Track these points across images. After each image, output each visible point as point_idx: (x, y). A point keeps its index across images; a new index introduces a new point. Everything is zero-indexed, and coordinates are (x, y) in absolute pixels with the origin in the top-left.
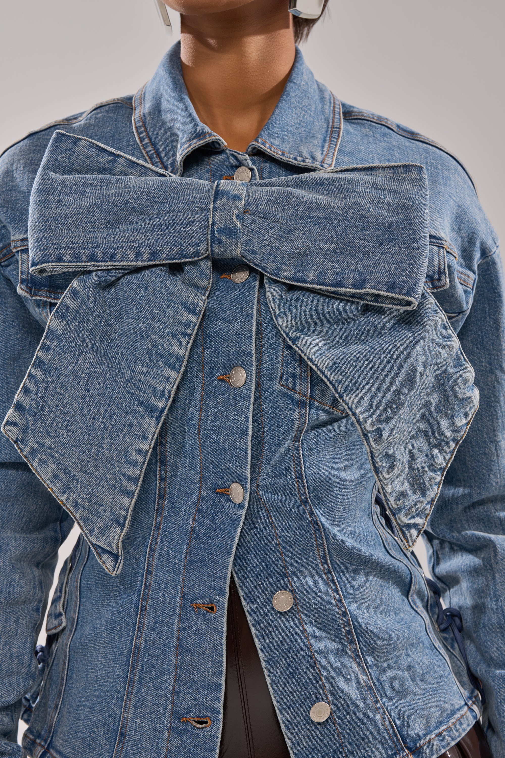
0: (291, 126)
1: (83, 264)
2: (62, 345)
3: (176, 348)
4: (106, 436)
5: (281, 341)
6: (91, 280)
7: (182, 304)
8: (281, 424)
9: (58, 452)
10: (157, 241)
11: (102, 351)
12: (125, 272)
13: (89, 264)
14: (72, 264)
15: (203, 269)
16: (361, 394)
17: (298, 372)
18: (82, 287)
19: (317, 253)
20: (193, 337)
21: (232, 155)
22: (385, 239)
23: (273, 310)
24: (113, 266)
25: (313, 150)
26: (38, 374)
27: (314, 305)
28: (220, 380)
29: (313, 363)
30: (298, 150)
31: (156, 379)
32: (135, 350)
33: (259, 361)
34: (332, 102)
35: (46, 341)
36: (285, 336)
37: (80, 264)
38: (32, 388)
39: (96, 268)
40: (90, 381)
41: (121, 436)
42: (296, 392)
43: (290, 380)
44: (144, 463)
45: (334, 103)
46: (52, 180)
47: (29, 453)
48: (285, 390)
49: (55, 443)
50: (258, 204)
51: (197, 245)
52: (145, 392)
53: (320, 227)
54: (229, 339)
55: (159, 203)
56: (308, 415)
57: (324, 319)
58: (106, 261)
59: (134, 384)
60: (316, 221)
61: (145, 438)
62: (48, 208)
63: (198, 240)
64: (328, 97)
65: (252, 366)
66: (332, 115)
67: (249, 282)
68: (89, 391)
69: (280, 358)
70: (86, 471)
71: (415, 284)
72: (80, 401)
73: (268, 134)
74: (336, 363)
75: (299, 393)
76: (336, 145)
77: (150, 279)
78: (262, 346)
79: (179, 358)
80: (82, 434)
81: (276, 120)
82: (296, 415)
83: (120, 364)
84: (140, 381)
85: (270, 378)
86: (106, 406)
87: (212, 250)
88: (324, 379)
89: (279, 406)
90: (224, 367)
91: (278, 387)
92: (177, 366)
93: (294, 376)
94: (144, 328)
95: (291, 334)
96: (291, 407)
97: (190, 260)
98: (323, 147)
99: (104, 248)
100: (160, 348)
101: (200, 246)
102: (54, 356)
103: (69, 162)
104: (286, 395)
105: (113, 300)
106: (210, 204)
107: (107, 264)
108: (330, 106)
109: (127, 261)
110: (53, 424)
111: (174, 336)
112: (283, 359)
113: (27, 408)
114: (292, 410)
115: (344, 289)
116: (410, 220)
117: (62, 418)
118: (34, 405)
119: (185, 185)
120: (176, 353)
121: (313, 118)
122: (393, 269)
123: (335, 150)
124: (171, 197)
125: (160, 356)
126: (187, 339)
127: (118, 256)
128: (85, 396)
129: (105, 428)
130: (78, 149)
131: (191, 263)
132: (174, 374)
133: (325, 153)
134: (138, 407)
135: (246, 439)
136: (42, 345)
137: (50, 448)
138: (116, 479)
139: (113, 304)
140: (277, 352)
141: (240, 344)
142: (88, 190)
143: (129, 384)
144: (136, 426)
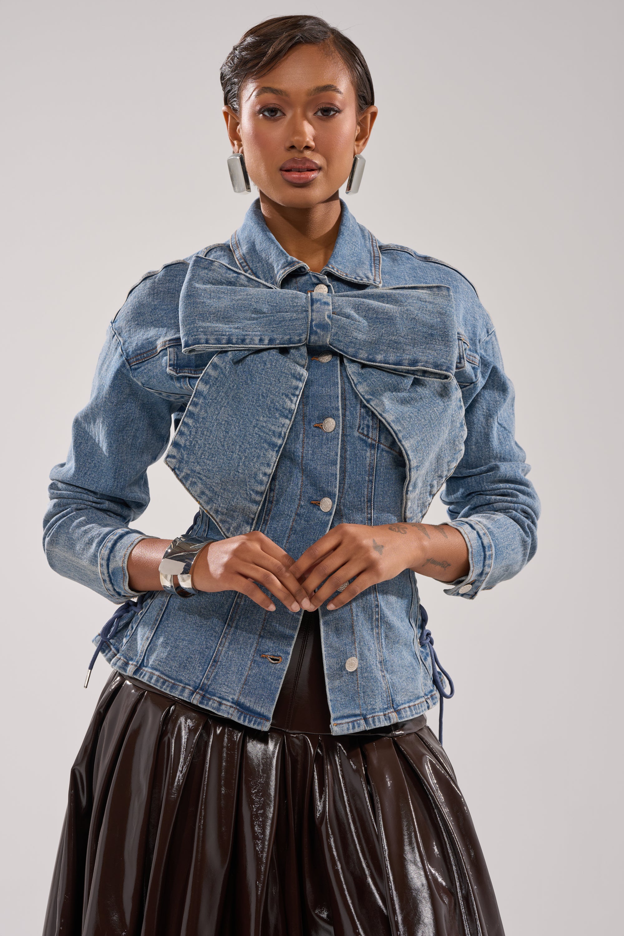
0: (348, 256)
1: (223, 346)
2: (207, 401)
3: (289, 404)
4: (241, 464)
5: (359, 402)
6: (228, 357)
7: (291, 374)
8: (358, 460)
9: (205, 476)
10: (273, 331)
11: (235, 406)
12: (251, 352)
13: (227, 346)
14: (215, 346)
15: (302, 352)
16: (412, 441)
17: (371, 424)
18: (221, 362)
19: (383, 342)
20: (300, 397)
21: (314, 276)
22: (429, 334)
23: (353, 380)
24: (243, 347)
25: (366, 273)
26: (190, 422)
27: (381, 378)
28: (316, 427)
29: (382, 417)
30: (355, 272)
31: (275, 425)
32: (258, 406)
33: (344, 415)
34: (371, 238)
35: (194, 399)
36: (362, 398)
37: (221, 346)
38: (186, 432)
39: (232, 349)
40: (229, 427)
41: (252, 464)
42: (369, 438)
43: (365, 429)
44: (267, 482)
45: (372, 239)
46: (197, 288)
47: (183, 477)
48: (362, 436)
49: (203, 470)
50: (341, 308)
51: (300, 335)
52: (267, 434)
53: (384, 325)
54: (322, 399)
55: (272, 306)
56: (376, 454)
57: (387, 388)
58: (239, 344)
59: (259, 429)
60: (382, 321)
61: (268, 465)
62: (196, 307)
63: (301, 331)
64: (367, 235)
65: (339, 417)
66: (372, 248)
67: (332, 362)
68: (228, 433)
69: (358, 414)
70: (225, 489)
71: (451, 364)
72: (222, 440)
73: (335, 262)
74: (397, 418)
75: (371, 438)
76: (379, 269)
77: (268, 357)
78: (345, 405)
79: (291, 411)
80: (223, 463)
81: (338, 252)
82: (368, 454)
83: (247, 415)
84: (263, 426)
85: (351, 427)
86: (241, 443)
87: (309, 339)
88: (390, 428)
89: (357, 447)
90: (319, 418)
91: (356, 434)
92: (290, 416)
93: (368, 426)
94: (265, 391)
95: (366, 397)
96: (365, 448)
97: (295, 345)
98: (371, 270)
99: (237, 335)
100: (277, 404)
101: (302, 336)
102: (201, 409)
103: (207, 277)
104: (362, 440)
105: (241, 372)
106: (308, 307)
107: (239, 346)
108: (369, 241)
109: (254, 344)
110: (201, 456)
111: (287, 396)
112: (360, 415)
113: (183, 445)
114: (366, 450)
115: (403, 367)
116: (445, 322)
117: (209, 452)
118: (188, 443)
119: (288, 295)
120: (288, 407)
121: (360, 250)
122: (436, 354)
123: (379, 272)
124: (280, 302)
125: (277, 409)
126: (296, 398)
127: (247, 341)
128: (225, 437)
129: (241, 459)
130: (213, 267)
131: (294, 348)
132: (287, 421)
133: (374, 274)
134: (263, 443)
135: (336, 467)
136: (191, 402)
137: (199, 473)
138: (247, 494)
139: (240, 375)
140: (356, 410)
141: (330, 402)
142: (222, 296)
143: (256, 429)
144: (262, 457)
